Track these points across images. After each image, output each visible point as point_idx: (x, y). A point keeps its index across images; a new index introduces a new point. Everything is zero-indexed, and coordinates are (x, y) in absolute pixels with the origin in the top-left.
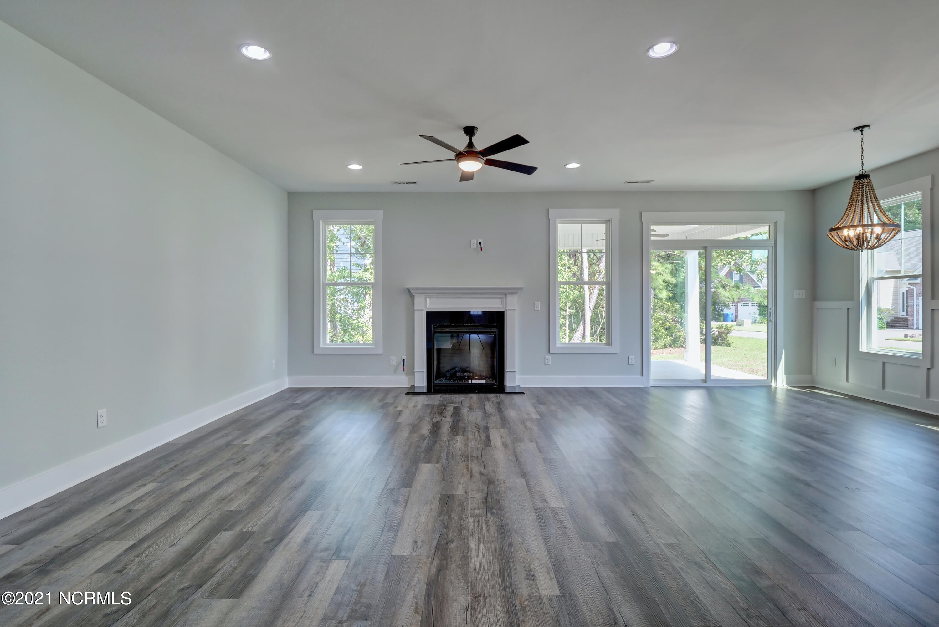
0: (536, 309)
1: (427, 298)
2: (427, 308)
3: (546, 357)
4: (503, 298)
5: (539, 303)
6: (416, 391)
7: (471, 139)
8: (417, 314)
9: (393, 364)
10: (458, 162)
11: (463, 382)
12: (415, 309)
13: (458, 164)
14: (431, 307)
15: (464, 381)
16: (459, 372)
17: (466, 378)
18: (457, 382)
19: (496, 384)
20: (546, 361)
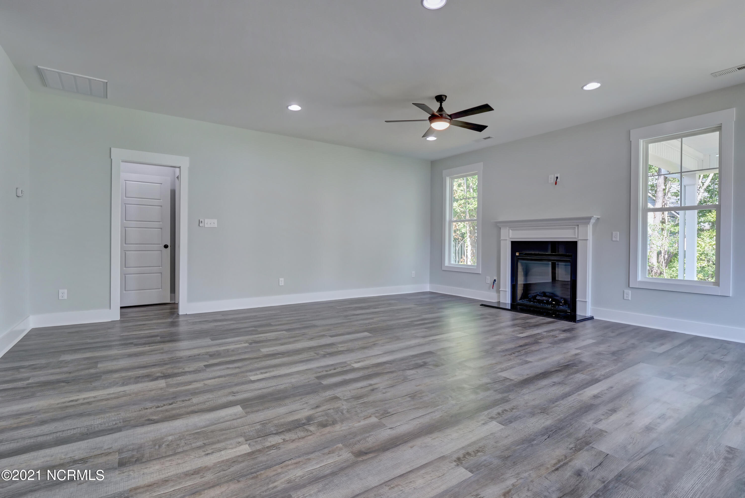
0: (614, 239)
1: (510, 230)
2: (510, 238)
3: (625, 291)
4: (575, 228)
5: (618, 232)
6: (501, 307)
7: (441, 105)
8: (502, 243)
9: (488, 283)
10: (431, 123)
11: (540, 305)
12: (502, 238)
13: (431, 124)
14: (512, 237)
15: (542, 304)
16: (539, 295)
17: (545, 302)
18: (537, 304)
19: (569, 311)
20: (625, 295)
